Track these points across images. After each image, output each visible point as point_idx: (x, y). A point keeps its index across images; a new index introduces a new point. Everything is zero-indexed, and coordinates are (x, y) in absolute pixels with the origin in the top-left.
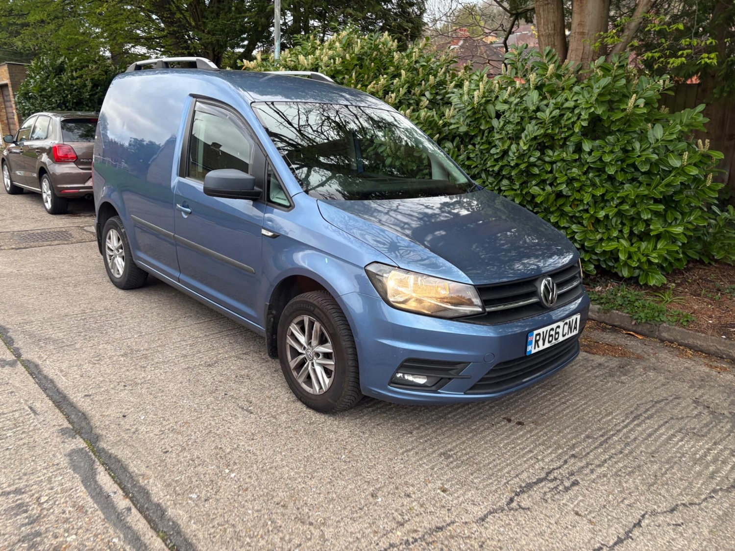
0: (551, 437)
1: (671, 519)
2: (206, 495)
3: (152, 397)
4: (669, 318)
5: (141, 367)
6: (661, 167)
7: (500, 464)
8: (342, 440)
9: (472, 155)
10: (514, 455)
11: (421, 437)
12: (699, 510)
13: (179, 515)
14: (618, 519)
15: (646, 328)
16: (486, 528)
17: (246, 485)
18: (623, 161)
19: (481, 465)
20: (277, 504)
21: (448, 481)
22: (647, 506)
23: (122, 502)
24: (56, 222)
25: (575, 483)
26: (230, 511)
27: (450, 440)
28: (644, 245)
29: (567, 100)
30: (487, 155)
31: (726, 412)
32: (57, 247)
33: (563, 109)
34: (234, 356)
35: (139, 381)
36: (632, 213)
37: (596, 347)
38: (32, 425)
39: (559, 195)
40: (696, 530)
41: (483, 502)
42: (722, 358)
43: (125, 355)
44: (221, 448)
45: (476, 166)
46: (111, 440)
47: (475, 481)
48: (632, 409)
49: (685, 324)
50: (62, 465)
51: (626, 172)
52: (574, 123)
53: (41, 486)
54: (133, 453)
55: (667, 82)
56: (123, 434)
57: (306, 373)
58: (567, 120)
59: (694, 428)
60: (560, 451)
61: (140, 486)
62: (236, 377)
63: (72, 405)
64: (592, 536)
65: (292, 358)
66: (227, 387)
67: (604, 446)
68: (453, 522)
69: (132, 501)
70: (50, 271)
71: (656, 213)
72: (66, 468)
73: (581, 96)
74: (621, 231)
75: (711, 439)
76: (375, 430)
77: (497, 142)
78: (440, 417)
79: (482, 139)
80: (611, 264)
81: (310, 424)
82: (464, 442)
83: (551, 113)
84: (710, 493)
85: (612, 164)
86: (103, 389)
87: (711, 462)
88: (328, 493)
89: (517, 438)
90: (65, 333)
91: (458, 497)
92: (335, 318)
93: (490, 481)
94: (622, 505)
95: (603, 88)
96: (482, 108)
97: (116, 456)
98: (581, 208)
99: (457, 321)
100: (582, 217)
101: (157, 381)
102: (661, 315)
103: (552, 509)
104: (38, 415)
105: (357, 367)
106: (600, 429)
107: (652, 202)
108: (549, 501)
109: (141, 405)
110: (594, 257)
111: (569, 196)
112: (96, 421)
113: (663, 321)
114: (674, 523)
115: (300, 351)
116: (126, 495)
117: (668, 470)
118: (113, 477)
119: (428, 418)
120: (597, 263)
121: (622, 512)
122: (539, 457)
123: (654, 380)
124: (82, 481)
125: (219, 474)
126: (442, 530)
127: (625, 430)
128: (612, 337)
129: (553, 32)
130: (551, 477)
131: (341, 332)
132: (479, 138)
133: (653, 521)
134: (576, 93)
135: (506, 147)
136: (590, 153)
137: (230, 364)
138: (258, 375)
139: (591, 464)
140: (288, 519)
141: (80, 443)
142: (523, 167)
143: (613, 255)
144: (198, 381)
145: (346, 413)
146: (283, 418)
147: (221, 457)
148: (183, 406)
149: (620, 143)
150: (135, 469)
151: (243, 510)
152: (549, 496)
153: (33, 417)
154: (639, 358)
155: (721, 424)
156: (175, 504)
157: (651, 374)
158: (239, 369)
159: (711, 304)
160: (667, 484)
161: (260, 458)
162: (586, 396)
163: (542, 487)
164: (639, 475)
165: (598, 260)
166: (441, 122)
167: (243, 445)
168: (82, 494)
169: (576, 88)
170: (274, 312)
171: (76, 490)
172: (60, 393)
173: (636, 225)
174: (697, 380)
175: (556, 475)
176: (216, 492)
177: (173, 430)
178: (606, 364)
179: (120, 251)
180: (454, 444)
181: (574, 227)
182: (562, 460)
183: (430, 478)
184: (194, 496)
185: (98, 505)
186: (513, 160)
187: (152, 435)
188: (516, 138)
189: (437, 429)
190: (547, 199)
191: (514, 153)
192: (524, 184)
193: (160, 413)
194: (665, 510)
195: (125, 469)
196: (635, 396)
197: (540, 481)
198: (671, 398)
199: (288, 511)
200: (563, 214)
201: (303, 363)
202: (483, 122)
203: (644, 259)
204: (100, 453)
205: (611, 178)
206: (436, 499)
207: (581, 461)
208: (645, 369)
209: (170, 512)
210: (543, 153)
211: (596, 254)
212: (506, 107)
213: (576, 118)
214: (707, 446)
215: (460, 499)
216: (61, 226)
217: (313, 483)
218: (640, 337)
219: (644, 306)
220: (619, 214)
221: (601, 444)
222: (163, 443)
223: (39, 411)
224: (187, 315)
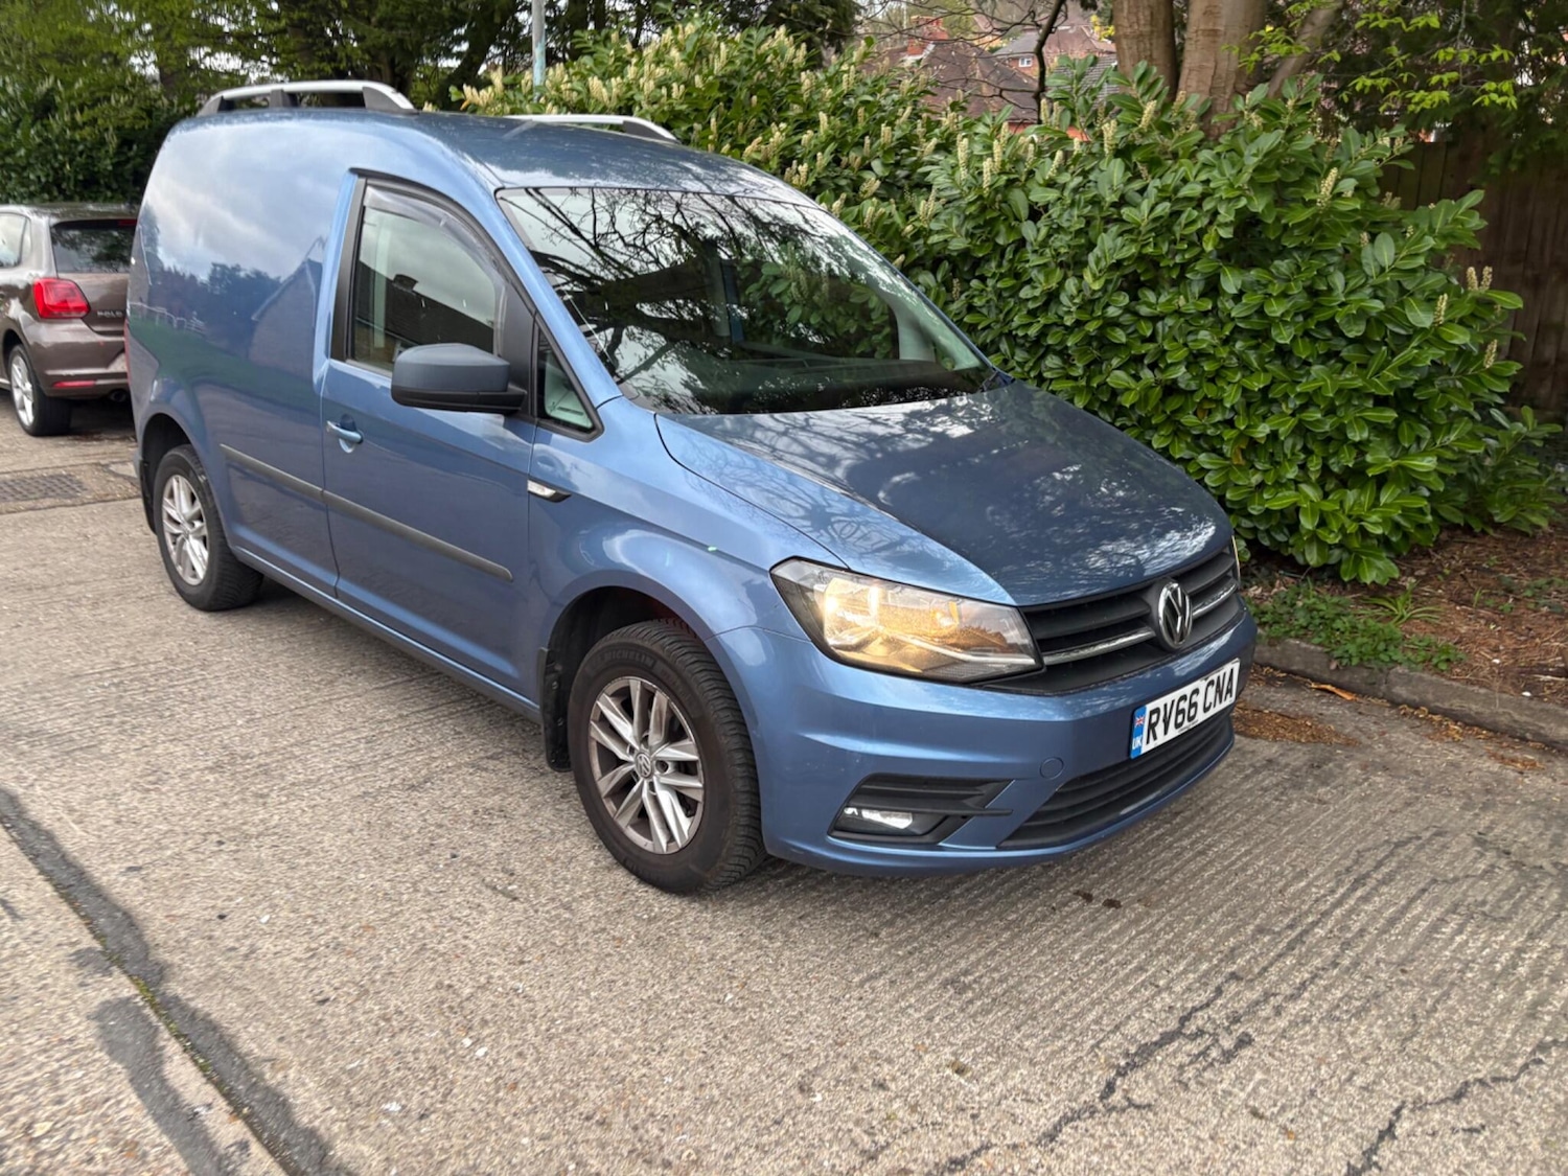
0: (1181, 935)
1: (1458, 1117)
2: (421, 1103)
3: (284, 866)
4: (1410, 654)
5: (258, 795)
6: (1390, 327)
7: (1077, 1002)
8: (724, 958)
9: (977, 302)
10: (1105, 979)
11: (899, 945)
12: (1514, 1092)
13: (362, 1156)
14: (1344, 1122)
15: (1358, 678)
16: (1060, 1157)
17: (513, 1076)
18: (1307, 315)
19: (1037, 1006)
20: (588, 1118)
21: (966, 1046)
22: (1403, 1090)
23: (226, 1130)
24: (44, 454)
25: (1244, 1041)
26: (479, 1140)
27: (964, 949)
28: (1351, 496)
29: (1185, 181)
30: (1012, 302)
31: (1545, 863)
32: (50, 513)
33: (1178, 200)
34: (467, 764)
35: (253, 831)
36: (1327, 428)
37: (1258, 722)
38: (9, 944)
39: (1171, 389)
40: (1514, 1140)
41: (1048, 1095)
42: (1523, 739)
43: (217, 767)
44: (450, 986)
45: (988, 327)
46: (193, 977)
47: (1027, 1044)
48: (1348, 863)
49: (1443, 666)
50: (82, 1042)
51: (1315, 340)
52: (1201, 233)
53: (33, 1096)
54: (247, 1008)
55: (1399, 142)
56: (220, 961)
57: (636, 806)
58: (1187, 225)
59: (1484, 903)
60: (1205, 966)
61: (267, 1089)
62: (476, 812)
63: (98, 892)
64: (1293, 1164)
65: (604, 772)
66: (456, 839)
67: (1296, 952)
68: (986, 1147)
69: (251, 1126)
70: (35, 571)
71: (1378, 428)
72: (91, 1048)
73: (1215, 173)
74: (1303, 467)
75: (1522, 926)
76: (794, 930)
77: (1034, 273)
78: (939, 895)
79: (1000, 265)
80: (1281, 538)
81: (650, 920)
82: (993, 953)
83: (1152, 209)
84: (1533, 1052)
85: (1285, 323)
86: (169, 853)
87: (1527, 978)
88: (702, 1086)
89: (1109, 940)
90: (76, 719)
91: (993, 1084)
92: (703, 685)
93: (1060, 1043)
94: (1351, 1090)
95: (1267, 155)
96: (999, 196)
97: (209, 1015)
98: (1218, 417)
99: (980, 687)
100: (1220, 437)
101: (294, 828)
102: (1392, 648)
103: (1200, 1104)
104: (22, 919)
105: (755, 794)
106: (1285, 911)
107: (1370, 404)
108: (1193, 1085)
109: (259, 888)
110: (1246, 523)
111: (1193, 392)
112: (156, 928)
113: (1396, 662)
114: (1465, 1125)
115: (622, 755)
116: (236, 1110)
117: (1437, 1001)
118: (202, 1068)
119: (910, 899)
120: (1250, 537)
121: (1351, 1105)
122: (1161, 983)
123: (1386, 794)
124: (131, 1081)
125: (450, 1049)
126: (963, 1167)
127: (1338, 912)
128: (1288, 698)
129: (1147, 29)
130: (1191, 1028)
131: (717, 713)
132: (993, 264)
133: (1420, 1124)
134: (1205, 165)
135: (1054, 285)
136: (1237, 298)
137: (460, 783)
138: (525, 807)
139: (1275, 995)
140: (614, 1154)
141: (119, 986)
142: (1092, 327)
143: (1289, 520)
144: (389, 825)
145: (729, 894)
146: (588, 908)
147: (451, 1008)
148: (358, 886)
149: (1304, 276)
150: (253, 1046)
151: (509, 1136)
152: (1190, 1073)
153: (10, 924)
154: (1350, 743)
155: (1540, 891)
156: (351, 1130)
157: (1380, 779)
158: (480, 794)
159: (1495, 622)
160: (1440, 1034)
161: (540, 1007)
162: (1247, 836)
163: (1175, 1053)
164: (1380, 1017)
165: (1254, 530)
166: (909, 228)
167: (500, 978)
168: (130, 1112)
169: (1205, 155)
170: (559, 668)
171: (119, 1102)
172: (69, 865)
173: (1336, 453)
174: (1477, 792)
175: (1200, 1022)
176: (445, 1096)
177: (338, 947)
178: (1283, 761)
179: (198, 524)
180: (973, 957)
181: (1203, 458)
182: (1211, 988)
183: (928, 1042)
184: (394, 1107)
185: (171, 1138)
186: (1069, 312)
187: (288, 960)
188: (1076, 264)
189: (933, 924)
190: (1144, 399)
191: (1072, 298)
192: (1093, 367)
193: (305, 907)
194: (1442, 1095)
195: (228, 1046)
196: (1351, 832)
197: (1168, 1038)
198: (1428, 834)
199: (613, 1136)
200: (1179, 431)
201: (628, 782)
202: (1003, 228)
203: (1352, 528)
204: (167, 1007)
205: (1283, 353)
206: (944, 1090)
207: (1252, 989)
208: (1364, 768)
209: (341, 1150)
210: (1135, 298)
211: (1249, 516)
212: (1052, 195)
213: (1206, 221)
214: (1514, 944)
215: (998, 1089)
216: (58, 462)
217: (665, 1063)
218: (1348, 697)
219: (1354, 628)
220: (1301, 430)
221: (1290, 947)
222: (314, 978)
223: (21, 908)
224: (356, 668)
